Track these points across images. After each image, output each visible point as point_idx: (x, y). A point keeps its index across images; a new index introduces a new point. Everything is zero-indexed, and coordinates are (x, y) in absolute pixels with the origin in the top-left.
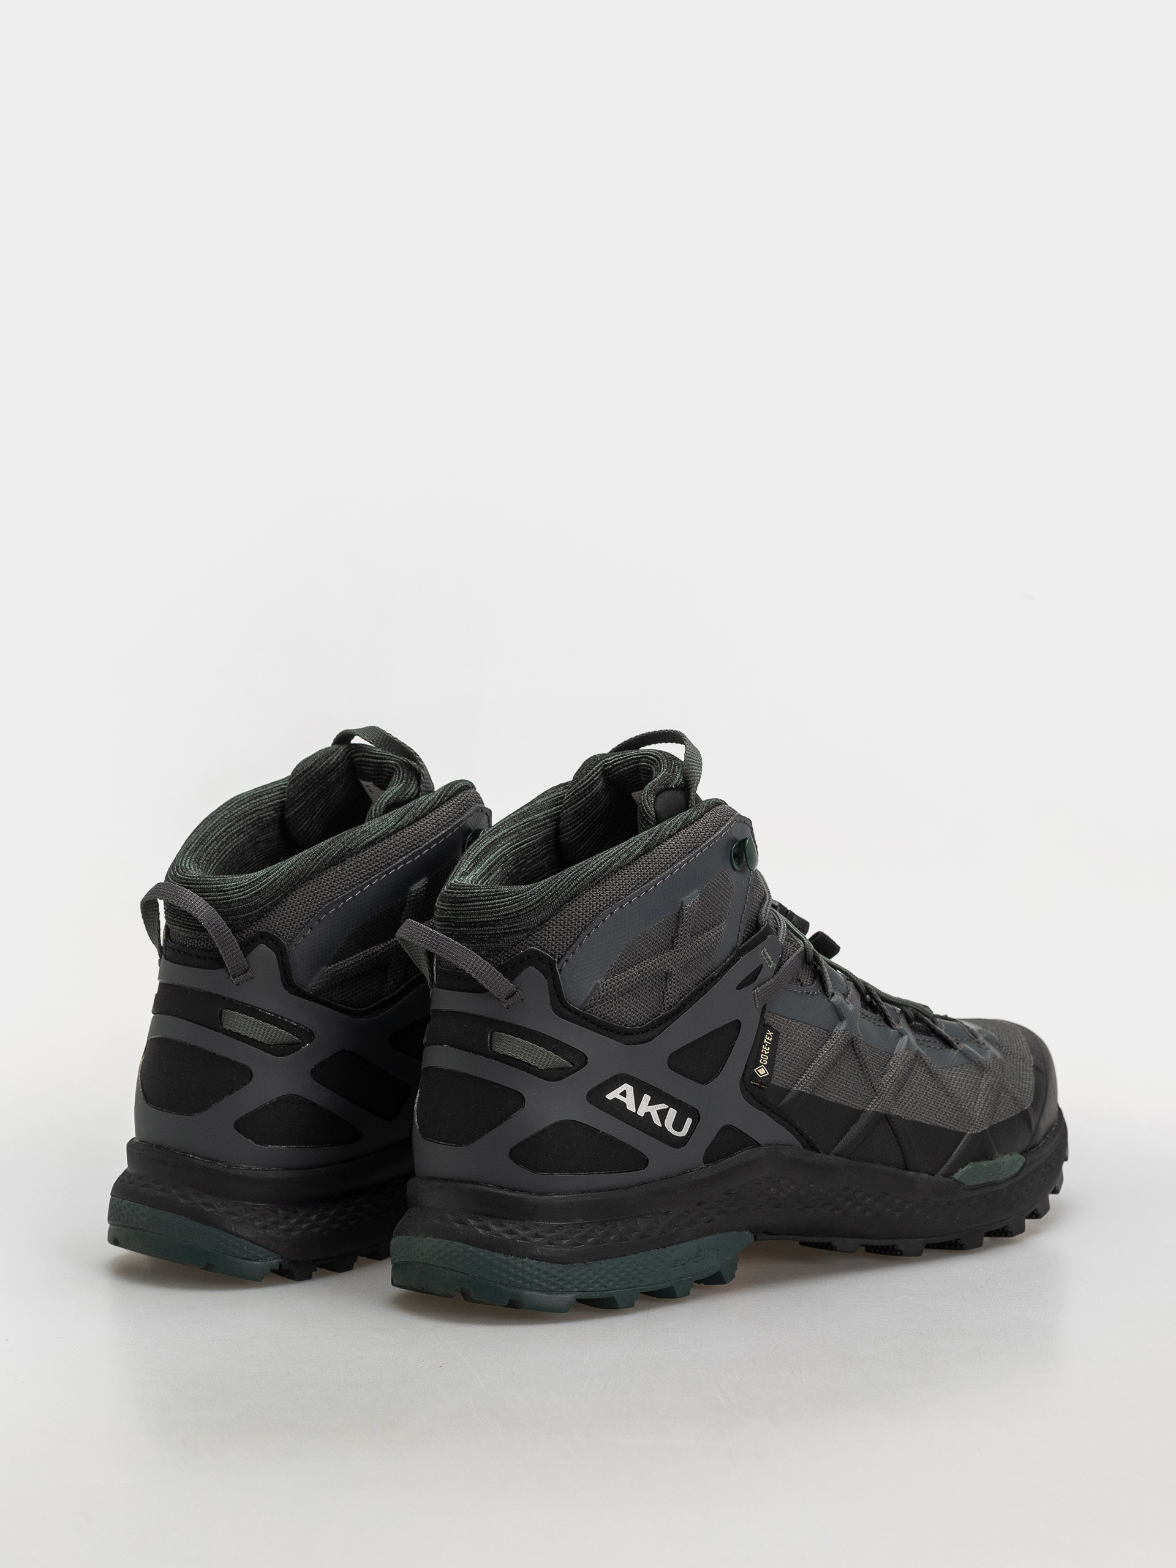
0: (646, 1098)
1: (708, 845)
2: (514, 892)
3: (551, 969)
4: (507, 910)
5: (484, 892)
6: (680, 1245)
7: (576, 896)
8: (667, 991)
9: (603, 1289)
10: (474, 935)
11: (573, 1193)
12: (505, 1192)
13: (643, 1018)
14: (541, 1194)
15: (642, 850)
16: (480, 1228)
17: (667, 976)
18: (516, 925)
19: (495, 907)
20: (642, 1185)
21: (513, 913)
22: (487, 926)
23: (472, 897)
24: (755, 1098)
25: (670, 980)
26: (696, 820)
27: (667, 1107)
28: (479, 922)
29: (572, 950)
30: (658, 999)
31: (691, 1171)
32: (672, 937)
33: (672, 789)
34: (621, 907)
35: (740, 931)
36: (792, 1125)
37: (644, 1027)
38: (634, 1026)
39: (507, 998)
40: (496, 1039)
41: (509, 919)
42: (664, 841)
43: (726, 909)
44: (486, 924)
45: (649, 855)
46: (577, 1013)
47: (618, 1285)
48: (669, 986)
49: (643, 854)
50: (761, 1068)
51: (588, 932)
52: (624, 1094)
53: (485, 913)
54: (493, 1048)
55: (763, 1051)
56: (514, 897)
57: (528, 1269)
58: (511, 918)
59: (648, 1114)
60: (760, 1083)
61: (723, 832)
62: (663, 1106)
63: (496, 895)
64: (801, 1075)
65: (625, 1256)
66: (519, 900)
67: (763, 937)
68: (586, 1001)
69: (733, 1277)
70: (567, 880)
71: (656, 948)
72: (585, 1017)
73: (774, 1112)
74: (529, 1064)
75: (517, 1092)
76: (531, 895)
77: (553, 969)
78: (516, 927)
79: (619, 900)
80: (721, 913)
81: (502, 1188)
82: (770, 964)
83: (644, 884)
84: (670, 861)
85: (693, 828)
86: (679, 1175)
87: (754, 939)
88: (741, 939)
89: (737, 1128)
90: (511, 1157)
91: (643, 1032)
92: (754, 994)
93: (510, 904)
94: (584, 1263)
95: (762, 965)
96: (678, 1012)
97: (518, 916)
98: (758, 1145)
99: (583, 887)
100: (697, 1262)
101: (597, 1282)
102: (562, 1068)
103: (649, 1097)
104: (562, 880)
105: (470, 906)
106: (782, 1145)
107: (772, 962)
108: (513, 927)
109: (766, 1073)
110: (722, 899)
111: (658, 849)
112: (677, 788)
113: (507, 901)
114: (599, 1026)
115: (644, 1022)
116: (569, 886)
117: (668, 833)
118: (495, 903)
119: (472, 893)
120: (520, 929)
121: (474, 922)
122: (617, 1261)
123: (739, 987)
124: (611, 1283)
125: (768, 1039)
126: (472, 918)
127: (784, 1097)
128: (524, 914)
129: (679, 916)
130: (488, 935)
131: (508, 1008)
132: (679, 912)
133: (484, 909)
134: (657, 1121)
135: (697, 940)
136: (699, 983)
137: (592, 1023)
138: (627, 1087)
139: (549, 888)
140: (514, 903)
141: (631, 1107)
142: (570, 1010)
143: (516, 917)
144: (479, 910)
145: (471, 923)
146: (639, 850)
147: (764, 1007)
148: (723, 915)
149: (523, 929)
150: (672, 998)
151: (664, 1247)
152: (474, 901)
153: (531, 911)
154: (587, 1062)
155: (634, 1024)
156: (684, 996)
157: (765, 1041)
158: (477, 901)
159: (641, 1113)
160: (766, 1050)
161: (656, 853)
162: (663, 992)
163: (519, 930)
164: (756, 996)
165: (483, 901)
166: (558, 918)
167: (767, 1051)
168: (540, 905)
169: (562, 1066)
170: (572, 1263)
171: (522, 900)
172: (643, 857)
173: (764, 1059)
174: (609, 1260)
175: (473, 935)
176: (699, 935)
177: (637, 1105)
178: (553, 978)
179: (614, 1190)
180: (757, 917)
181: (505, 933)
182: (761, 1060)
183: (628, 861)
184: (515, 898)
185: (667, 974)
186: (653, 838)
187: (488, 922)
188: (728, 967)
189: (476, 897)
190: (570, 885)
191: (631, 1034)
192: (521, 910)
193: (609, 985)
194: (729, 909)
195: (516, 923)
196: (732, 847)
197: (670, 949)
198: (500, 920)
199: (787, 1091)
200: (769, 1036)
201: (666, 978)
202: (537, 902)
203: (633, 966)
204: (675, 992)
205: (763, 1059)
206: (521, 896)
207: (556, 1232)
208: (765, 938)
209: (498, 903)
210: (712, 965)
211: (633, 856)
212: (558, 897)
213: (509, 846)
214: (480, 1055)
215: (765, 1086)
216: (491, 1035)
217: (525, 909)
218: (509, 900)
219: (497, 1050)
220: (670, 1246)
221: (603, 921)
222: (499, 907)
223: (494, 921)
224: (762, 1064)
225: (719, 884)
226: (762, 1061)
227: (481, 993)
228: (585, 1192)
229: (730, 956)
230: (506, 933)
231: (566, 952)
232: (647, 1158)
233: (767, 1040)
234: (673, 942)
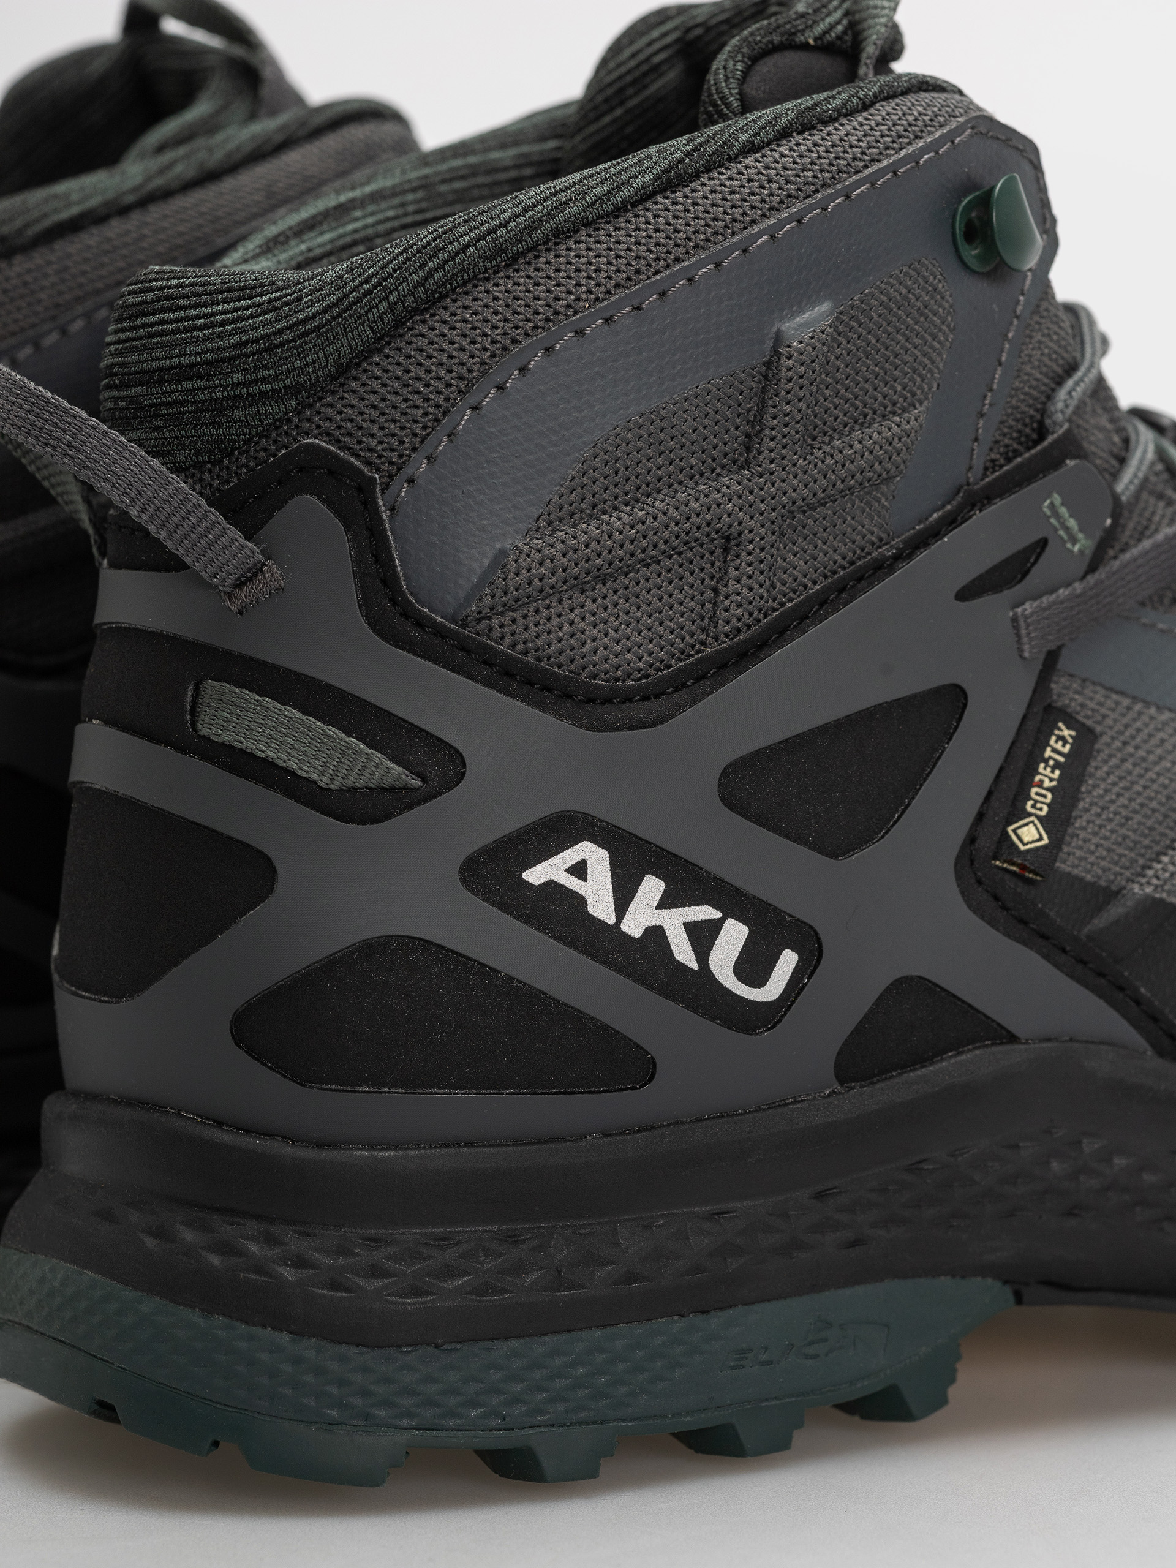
0: (652, 887)
1: (872, 180)
2: (273, 283)
3: (365, 503)
4: (243, 331)
5: (192, 285)
6: (757, 1307)
7: (443, 297)
8: (726, 586)
9: (495, 1423)
10: (160, 404)
11: (418, 1147)
12: (226, 1137)
13: (646, 657)
14: (320, 1145)
15: (657, 178)
16: (150, 1233)
17: (729, 542)
18: (266, 373)
19: (213, 325)
20: (639, 1131)
21: (257, 341)
22: (190, 379)
23: (158, 300)
24: (1004, 908)
25: (738, 556)
26: (846, 116)
27: (716, 914)
28: (172, 368)
29: (426, 449)
30: (698, 608)
31: (795, 1102)
32: (748, 436)
33: (805, 46)
34: (579, 333)
35: (976, 440)
36: (1121, 989)
37: (648, 685)
38: (617, 680)
39: (239, 585)
40: (207, 700)
41: (247, 356)
42: (730, 159)
43: (930, 371)
44: (185, 373)
45: (678, 194)
46: (440, 632)
47: (542, 1412)
48: (733, 573)
49: (662, 190)
50: (1027, 824)
51: (472, 400)
52: (579, 870)
53: (186, 342)
54: (199, 726)
55: (1038, 778)
56: (266, 298)
57: (265, 1357)
58: (253, 354)
59: (656, 934)
60: (1023, 867)
61: (923, 151)
62: (706, 913)
63: (222, 292)
64: (1159, 854)
65: (569, 1331)
66: (278, 304)
67: (1051, 462)
68: (468, 600)
69: (940, 1401)
70: (419, 251)
71: (693, 461)
72: (465, 646)
73: (1064, 951)
74: (293, 773)
75: (260, 852)
76: (313, 292)
77: (369, 503)
78: (264, 380)
79: (576, 313)
80: (912, 379)
81: (219, 1124)
82: (1074, 541)
83: (657, 273)
84: (745, 214)
85: (829, 134)
86: (758, 1109)
87: (1019, 466)
88: (979, 462)
89: (944, 990)
90: (238, 1038)
91: (645, 698)
92: (1015, 620)
93: (252, 316)
94: (437, 1347)
95: (1043, 543)
96: (760, 648)
97: (270, 350)
98: (1012, 1038)
99: (463, 270)
100: (815, 1357)
101: (473, 1404)
102: (392, 789)
103: (662, 885)
104: (405, 251)
105: (152, 325)
106: (1087, 1042)
107: (1080, 536)
108: (255, 381)
109: (1041, 839)
110: (918, 341)
111: (711, 179)
112: (824, 47)
113: (247, 308)
114: (509, 674)
115: (652, 671)
116: (422, 266)
117: (744, 137)
118: (213, 314)
119: (161, 288)
120: (275, 386)
121: (161, 369)
122: (541, 1346)
123: (965, 594)
124: (519, 1410)
125: (1059, 746)
126: (157, 359)
127: (1099, 909)
128: (288, 342)
129: (769, 370)
130: (192, 403)
131: (241, 613)
132: (768, 364)
133: (186, 330)
134: (683, 952)
135: (827, 448)
136: (834, 572)
137: (485, 662)
138: (589, 851)
139: (365, 271)
140: (265, 313)
141: (602, 906)
142: (421, 623)
143: (266, 350)
144: (173, 332)
145: (152, 371)
146: (648, 177)
147: (1051, 660)
148: (920, 387)
149: (285, 387)
150: (739, 606)
151: (703, 1312)
152: (163, 310)
153: (306, 334)
154: (464, 774)
155: (619, 673)
156: (782, 605)
157: (1048, 753)
158: (170, 309)
159: (634, 925)
160: (1047, 776)
161: (700, 189)
162: (715, 590)
163: (273, 390)
164: (1022, 624)
165: (184, 308)
166: (387, 357)
167: (1051, 780)
168: (334, 318)
169: (388, 781)
170: (400, 1346)
171: (286, 304)
172: (659, 198)
173: (1040, 800)
174: (514, 1343)
175: (157, 406)
176: (836, 436)
177: (623, 901)
178: (370, 530)
179: (546, 1142)
180: (1043, 412)
181: (235, 396)
182: (1030, 803)
183: (608, 206)
184: (270, 301)
185: (728, 539)
186: (696, 149)
187: (191, 366)
188: (933, 534)
189: (168, 298)
190: (425, 265)
191: (608, 701)
192: (280, 332)
193: (537, 556)
194: (940, 372)
195: (265, 367)
196: (960, 202)
197: (742, 467)
198: (223, 360)
199: (1109, 895)
200: (1061, 738)
201: (726, 550)
202: (325, 311)
203: (616, 508)
204: (751, 589)
205: (1036, 802)
206: (286, 295)
207: (358, 1255)
208: (1057, 464)
209: (223, 313)
210: (881, 527)
211: (626, 192)
212: (387, 298)
213: (388, 219)
214: (166, 746)
215: (1037, 874)
216: (197, 690)
217: (290, 328)
218: (254, 305)
219: (205, 731)
220: (722, 1309)
221: (523, 369)
222: (222, 324)
223: (208, 363)
224: (1030, 815)
225: (905, 298)
226: (1033, 806)
227: (168, 570)
228: (456, 1145)
229: (943, 506)
230: (240, 396)
231: (409, 456)
232: (652, 1058)
233: (1054, 750)
234: (748, 449)
